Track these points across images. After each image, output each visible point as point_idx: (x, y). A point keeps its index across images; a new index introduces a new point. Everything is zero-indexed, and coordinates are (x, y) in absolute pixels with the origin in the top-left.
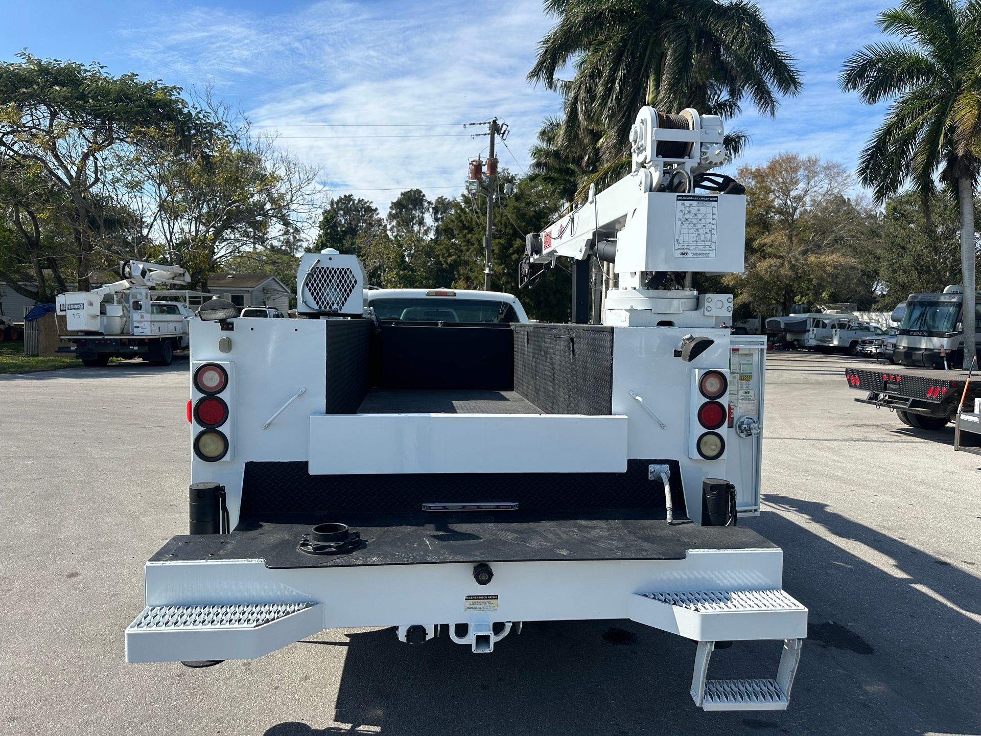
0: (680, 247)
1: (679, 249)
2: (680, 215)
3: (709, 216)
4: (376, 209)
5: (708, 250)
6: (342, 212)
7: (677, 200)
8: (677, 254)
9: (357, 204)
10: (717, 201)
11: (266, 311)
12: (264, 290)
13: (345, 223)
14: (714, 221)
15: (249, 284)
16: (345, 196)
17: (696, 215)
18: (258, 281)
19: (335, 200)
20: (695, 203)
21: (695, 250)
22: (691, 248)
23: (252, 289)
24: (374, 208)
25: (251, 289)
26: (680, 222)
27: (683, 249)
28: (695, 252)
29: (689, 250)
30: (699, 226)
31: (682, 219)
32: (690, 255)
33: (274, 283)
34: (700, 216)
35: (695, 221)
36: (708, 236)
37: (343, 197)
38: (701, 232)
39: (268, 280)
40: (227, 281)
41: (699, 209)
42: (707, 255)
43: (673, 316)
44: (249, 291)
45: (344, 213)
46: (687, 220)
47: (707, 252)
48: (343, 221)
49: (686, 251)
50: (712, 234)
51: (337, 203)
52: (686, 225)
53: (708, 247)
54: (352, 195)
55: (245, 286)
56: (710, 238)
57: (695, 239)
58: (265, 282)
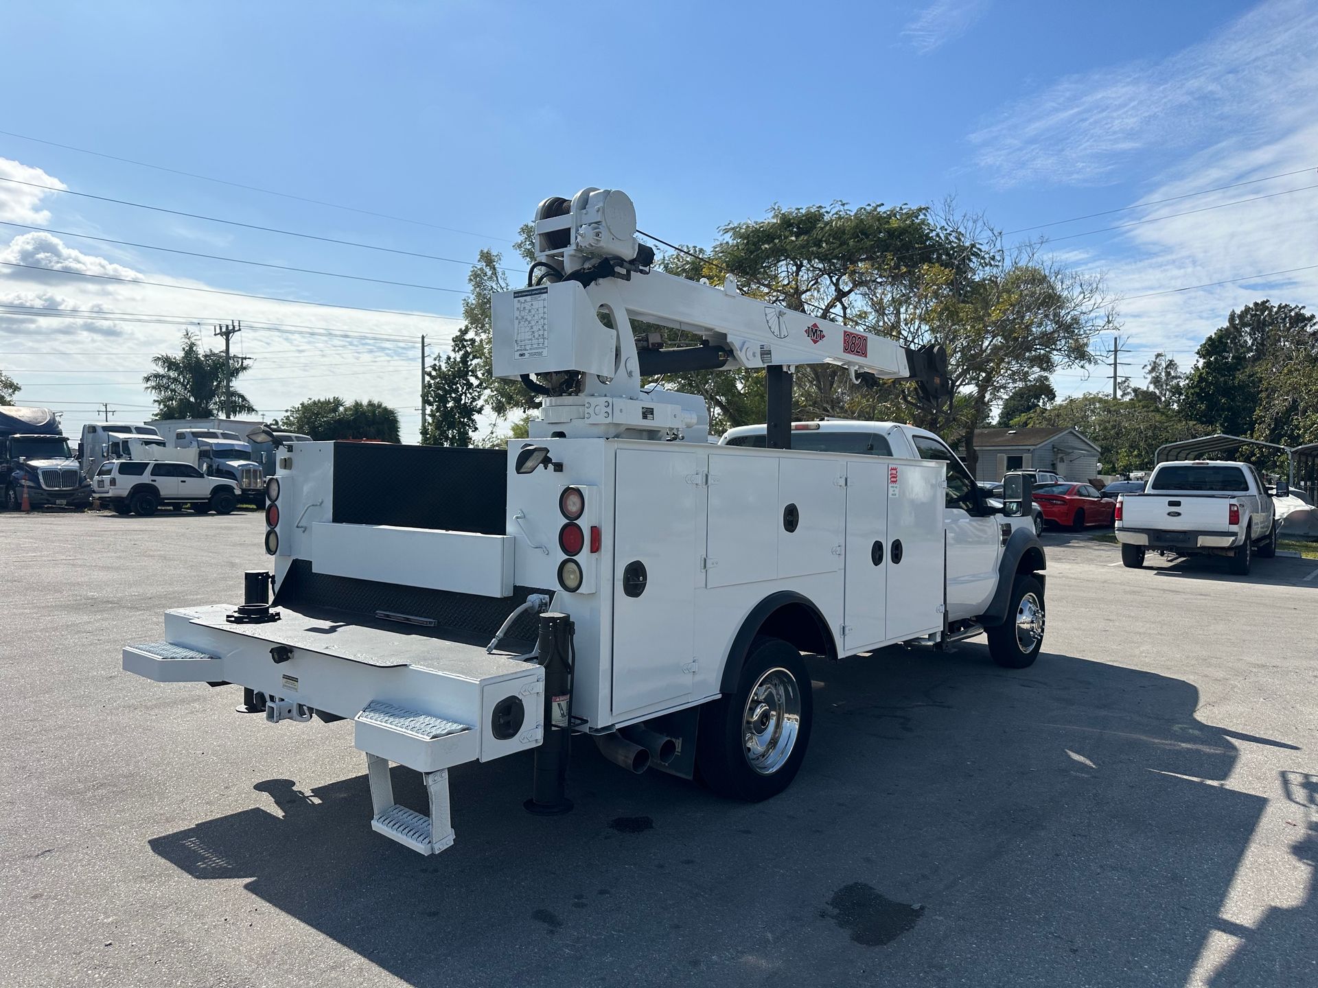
0: (519, 348)
1: (518, 350)
2: (517, 314)
3: (541, 310)
4: (1313, 317)
5: (542, 348)
6: (1248, 329)
7: (515, 297)
8: (517, 355)
9: (1276, 313)
10: (547, 292)
11: (1035, 475)
12: (1054, 448)
13: (1253, 345)
14: (546, 316)
15: (1032, 441)
16: (1256, 304)
17: (530, 311)
18: (1047, 436)
19: (1238, 312)
20: (528, 298)
21: (531, 349)
22: (528, 347)
23: (1034, 447)
24: (1308, 314)
25: (1031, 448)
26: (517, 321)
27: (521, 350)
28: (531, 352)
29: (526, 350)
30: (533, 323)
31: (520, 317)
32: (527, 356)
33: (1071, 438)
34: (533, 312)
35: (529, 319)
36: (541, 332)
37: (1251, 306)
38: (535, 329)
39: (1061, 435)
40: (1006, 438)
41: (532, 304)
42: (540, 354)
43: (563, 425)
44: (1029, 450)
45: (1252, 329)
46: (523, 318)
47: (540, 351)
48: (1250, 343)
49: (524, 352)
50: (544, 330)
51: (1241, 316)
52: (522, 323)
53: (541, 345)
54: (1268, 301)
55: (1024, 444)
56: (543, 335)
57: (530, 337)
58: (1056, 437)
